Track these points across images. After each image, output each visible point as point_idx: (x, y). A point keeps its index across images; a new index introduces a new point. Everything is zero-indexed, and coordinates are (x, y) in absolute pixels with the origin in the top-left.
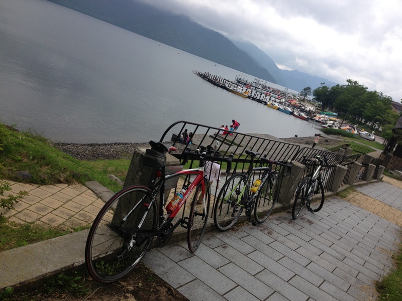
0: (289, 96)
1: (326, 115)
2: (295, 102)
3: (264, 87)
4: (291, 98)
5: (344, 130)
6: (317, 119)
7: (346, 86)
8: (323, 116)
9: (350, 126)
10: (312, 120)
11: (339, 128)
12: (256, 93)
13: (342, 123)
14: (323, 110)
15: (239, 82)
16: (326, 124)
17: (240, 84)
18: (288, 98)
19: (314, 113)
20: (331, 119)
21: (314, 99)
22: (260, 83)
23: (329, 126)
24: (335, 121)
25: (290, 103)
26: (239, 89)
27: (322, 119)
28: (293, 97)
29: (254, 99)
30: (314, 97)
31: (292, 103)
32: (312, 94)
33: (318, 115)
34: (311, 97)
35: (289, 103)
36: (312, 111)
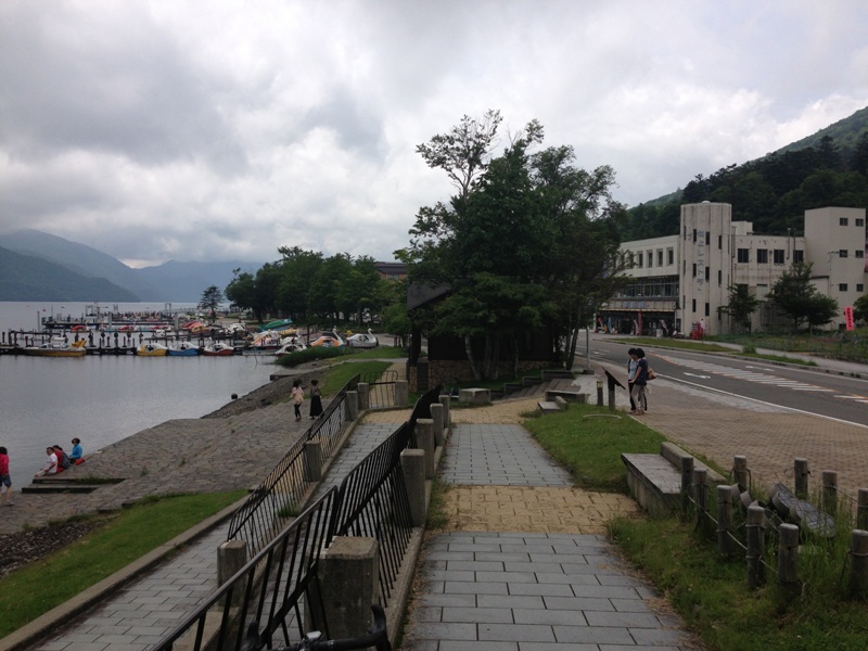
0: (181, 318)
1: (272, 329)
2: (197, 325)
3: (116, 318)
4: (187, 320)
5: (319, 347)
6: (259, 344)
7: (282, 263)
8: (266, 333)
9: (324, 335)
10: (250, 349)
11: (308, 346)
12: (103, 335)
13: (308, 335)
14: (261, 323)
15: (50, 326)
16: (281, 347)
17: (54, 331)
18: (180, 323)
19: (247, 334)
20: (284, 335)
21: (231, 306)
22: (102, 311)
23: (288, 349)
24: (294, 335)
25: (190, 331)
26: (58, 342)
27: (268, 339)
28: (189, 317)
29: (102, 352)
30: (232, 303)
31: (193, 330)
32: (224, 297)
33: (256, 336)
34: (225, 305)
35: (187, 333)
36: (241, 332)
